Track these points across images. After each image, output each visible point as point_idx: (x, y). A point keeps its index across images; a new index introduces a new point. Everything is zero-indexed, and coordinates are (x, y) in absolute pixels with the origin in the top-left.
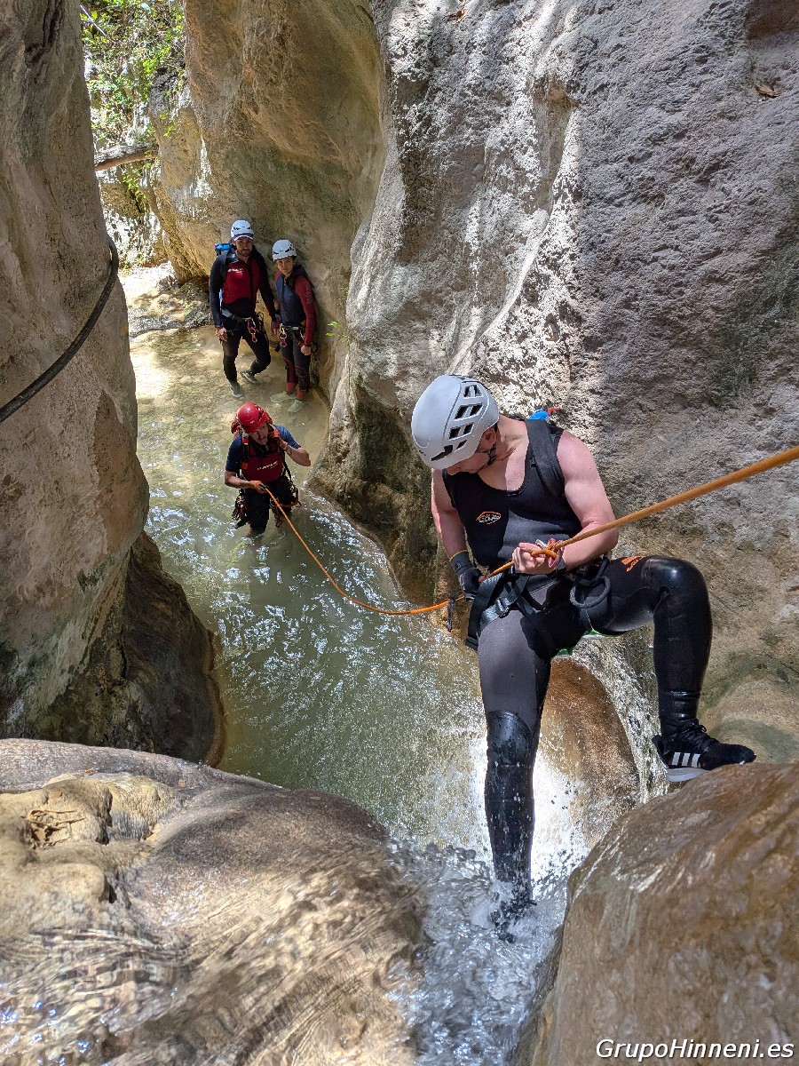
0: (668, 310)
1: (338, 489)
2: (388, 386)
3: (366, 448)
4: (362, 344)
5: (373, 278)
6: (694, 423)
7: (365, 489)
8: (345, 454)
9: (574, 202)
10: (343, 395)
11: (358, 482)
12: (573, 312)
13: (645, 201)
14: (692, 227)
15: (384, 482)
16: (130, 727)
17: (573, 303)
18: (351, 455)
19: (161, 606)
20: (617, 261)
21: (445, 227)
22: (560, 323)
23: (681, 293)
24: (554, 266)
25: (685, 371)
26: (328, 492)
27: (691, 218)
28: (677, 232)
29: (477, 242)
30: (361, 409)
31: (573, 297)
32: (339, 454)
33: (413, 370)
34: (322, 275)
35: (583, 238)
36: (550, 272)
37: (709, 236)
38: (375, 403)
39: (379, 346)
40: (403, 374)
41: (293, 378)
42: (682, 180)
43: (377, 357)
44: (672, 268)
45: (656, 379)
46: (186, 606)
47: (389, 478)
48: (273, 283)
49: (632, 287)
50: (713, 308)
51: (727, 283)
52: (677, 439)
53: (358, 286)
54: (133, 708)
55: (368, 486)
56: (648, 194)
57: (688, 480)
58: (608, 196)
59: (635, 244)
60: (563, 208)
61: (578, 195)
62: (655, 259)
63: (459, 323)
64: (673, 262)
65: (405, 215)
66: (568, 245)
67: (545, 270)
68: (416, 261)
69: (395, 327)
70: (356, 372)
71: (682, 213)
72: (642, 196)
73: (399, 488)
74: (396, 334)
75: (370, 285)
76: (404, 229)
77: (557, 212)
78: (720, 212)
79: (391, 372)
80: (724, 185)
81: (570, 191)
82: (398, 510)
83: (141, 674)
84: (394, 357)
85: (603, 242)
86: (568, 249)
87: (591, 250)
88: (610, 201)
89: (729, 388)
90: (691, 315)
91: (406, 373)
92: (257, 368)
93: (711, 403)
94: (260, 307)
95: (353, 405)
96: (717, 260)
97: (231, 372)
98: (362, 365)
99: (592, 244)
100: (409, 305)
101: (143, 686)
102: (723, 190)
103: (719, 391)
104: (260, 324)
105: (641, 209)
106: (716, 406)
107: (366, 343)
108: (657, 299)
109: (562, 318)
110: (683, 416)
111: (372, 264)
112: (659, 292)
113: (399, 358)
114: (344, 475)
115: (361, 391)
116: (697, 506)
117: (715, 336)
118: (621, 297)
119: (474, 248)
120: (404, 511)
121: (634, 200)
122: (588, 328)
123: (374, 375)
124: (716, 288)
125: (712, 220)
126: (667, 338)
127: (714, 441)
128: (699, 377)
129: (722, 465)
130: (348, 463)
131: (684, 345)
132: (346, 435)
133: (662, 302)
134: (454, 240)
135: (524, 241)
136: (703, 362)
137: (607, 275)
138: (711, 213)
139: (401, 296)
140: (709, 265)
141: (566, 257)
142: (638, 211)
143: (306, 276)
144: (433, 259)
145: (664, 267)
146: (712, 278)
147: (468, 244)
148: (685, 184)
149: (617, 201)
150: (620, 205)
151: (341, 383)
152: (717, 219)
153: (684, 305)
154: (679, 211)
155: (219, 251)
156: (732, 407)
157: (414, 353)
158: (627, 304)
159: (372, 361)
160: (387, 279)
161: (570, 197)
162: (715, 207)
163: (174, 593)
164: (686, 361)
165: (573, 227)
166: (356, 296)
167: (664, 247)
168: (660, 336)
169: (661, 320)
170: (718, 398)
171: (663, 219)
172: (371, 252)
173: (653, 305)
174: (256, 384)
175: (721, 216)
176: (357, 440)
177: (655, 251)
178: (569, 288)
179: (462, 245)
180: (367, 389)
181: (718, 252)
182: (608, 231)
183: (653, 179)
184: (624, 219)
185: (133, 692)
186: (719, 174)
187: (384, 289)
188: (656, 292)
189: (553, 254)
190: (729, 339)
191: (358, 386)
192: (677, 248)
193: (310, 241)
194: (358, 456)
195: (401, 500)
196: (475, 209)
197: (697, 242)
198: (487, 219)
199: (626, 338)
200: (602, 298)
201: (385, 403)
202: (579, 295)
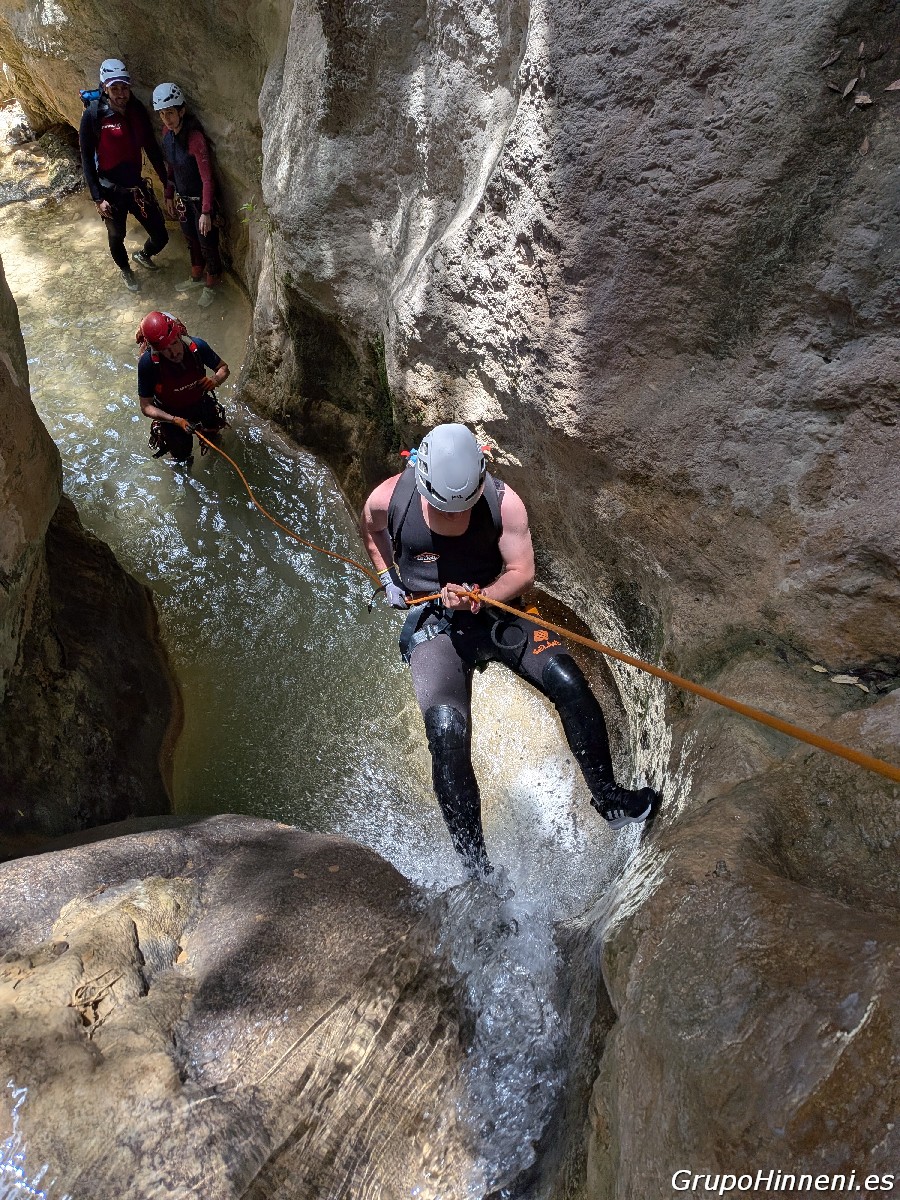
0: (659, 242)
1: (273, 406)
2: (326, 288)
3: (303, 358)
4: (289, 237)
5: (295, 152)
6: (687, 372)
7: (307, 407)
8: (278, 363)
9: (546, 99)
10: (268, 291)
11: (297, 399)
12: (550, 236)
13: (631, 105)
14: (687, 144)
15: (329, 399)
16: (81, 721)
17: (547, 223)
18: (284, 365)
19: (90, 574)
20: (600, 179)
21: (382, 95)
22: (534, 246)
23: (675, 223)
24: (524, 173)
25: (678, 313)
26: (262, 410)
27: (685, 132)
28: (670, 149)
29: (424, 119)
30: (292, 312)
31: (549, 217)
32: (270, 363)
33: (355, 270)
34: (224, 128)
35: (558, 146)
36: (519, 181)
37: (706, 158)
38: (309, 307)
39: (310, 239)
40: (342, 276)
41: (197, 259)
42: (676, 82)
43: (309, 253)
44: (664, 193)
45: (646, 321)
46: (117, 567)
47: (334, 395)
48: (162, 138)
49: (618, 212)
50: (712, 244)
51: (725, 215)
52: (670, 389)
53: (275, 160)
54: (81, 698)
55: (309, 403)
56: (633, 97)
57: (683, 438)
58: (588, 95)
59: (620, 160)
60: (532, 102)
61: (550, 91)
62: (645, 180)
63: (407, 217)
64: (666, 186)
65: (330, 76)
66: (540, 152)
67: (512, 176)
68: (348, 134)
69: (326, 216)
70: (283, 270)
71: (674, 125)
72: (628, 99)
73: (348, 407)
74: (330, 224)
75: (291, 161)
76: (329, 93)
77: (526, 107)
78: (719, 128)
79: (328, 272)
80: (724, 93)
81: (541, 83)
82: (349, 431)
83: (82, 659)
84: (328, 255)
85: (583, 154)
86: (541, 157)
87: (569, 162)
88: (589, 102)
89: (727, 335)
90: (686, 250)
91: (345, 273)
92: (150, 250)
93: (707, 349)
94: (147, 171)
95: (282, 307)
96: (717, 185)
97: (119, 254)
98: (291, 262)
99: (570, 155)
100: (343, 188)
101: (87, 672)
102: (722, 99)
103: (716, 337)
104: (149, 194)
105: (627, 115)
106: (713, 353)
107: (294, 235)
108: (649, 230)
109: (537, 239)
110: (677, 361)
111: (291, 134)
112: (650, 221)
113: (336, 256)
114: (280, 389)
115: (290, 293)
116: (692, 467)
117: (713, 275)
118: (605, 223)
119: (421, 127)
120: (355, 434)
121: (618, 102)
122: (568, 257)
123: (305, 275)
124: (713, 221)
125: (711, 137)
126: (659, 274)
127: (711, 395)
128: (695, 321)
129: (719, 422)
130: (281, 375)
131: (677, 284)
132: (275, 341)
133: (652, 232)
134: (394, 111)
135: (482, 125)
136: (699, 304)
137: (589, 194)
138: (708, 128)
139: (331, 177)
140: (707, 192)
141: (538, 166)
142: (623, 118)
143: (201, 129)
144: (370, 132)
145: (655, 191)
146: (708, 209)
147: (412, 119)
148: (680, 88)
149: (598, 102)
150: (601, 108)
151: (263, 276)
152: (715, 136)
153: (678, 238)
154: (672, 123)
155: (87, 102)
156: (731, 356)
157: (353, 247)
158: (612, 231)
159: (302, 258)
160: (313, 154)
161: (540, 92)
162: (714, 121)
163: (100, 557)
164: (681, 302)
165: (546, 130)
166: (274, 173)
167: (653, 166)
168: (650, 271)
169: (652, 254)
170: (715, 344)
171: (653, 131)
172: (288, 117)
173: (643, 236)
174: (154, 268)
175: (720, 133)
176: (290, 347)
177: (644, 170)
178: (545, 206)
179: (405, 119)
180: (299, 290)
181: (717, 176)
182: (588, 140)
183: (639, 78)
184: (607, 127)
185: (77, 682)
186: (718, 78)
187: (309, 166)
188: (646, 220)
189: (523, 160)
190: (730, 280)
191: (287, 286)
192: (669, 169)
193: (203, 86)
194: (295, 367)
195: (350, 421)
196: (419, 75)
197: (693, 163)
198: (433, 90)
199: (611, 272)
200: (584, 221)
201: (324, 309)
202: (557, 216)
